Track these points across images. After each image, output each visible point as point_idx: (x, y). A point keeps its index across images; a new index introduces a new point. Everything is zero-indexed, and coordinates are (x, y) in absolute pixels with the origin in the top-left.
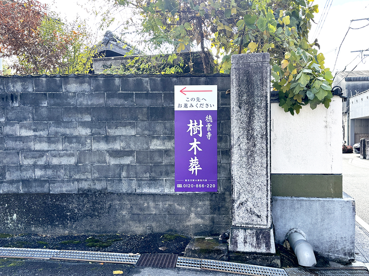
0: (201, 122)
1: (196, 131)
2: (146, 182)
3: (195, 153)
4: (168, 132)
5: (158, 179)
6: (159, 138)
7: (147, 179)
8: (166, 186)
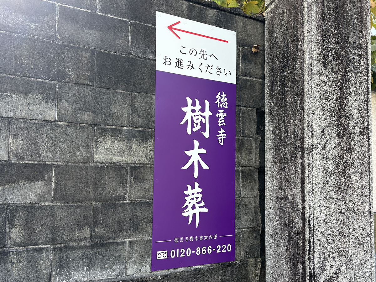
0: (207, 104)
1: (199, 124)
2: (80, 253)
3: (196, 175)
4: (140, 120)
5: (113, 243)
6: (119, 134)
7: (82, 243)
8: (130, 258)
